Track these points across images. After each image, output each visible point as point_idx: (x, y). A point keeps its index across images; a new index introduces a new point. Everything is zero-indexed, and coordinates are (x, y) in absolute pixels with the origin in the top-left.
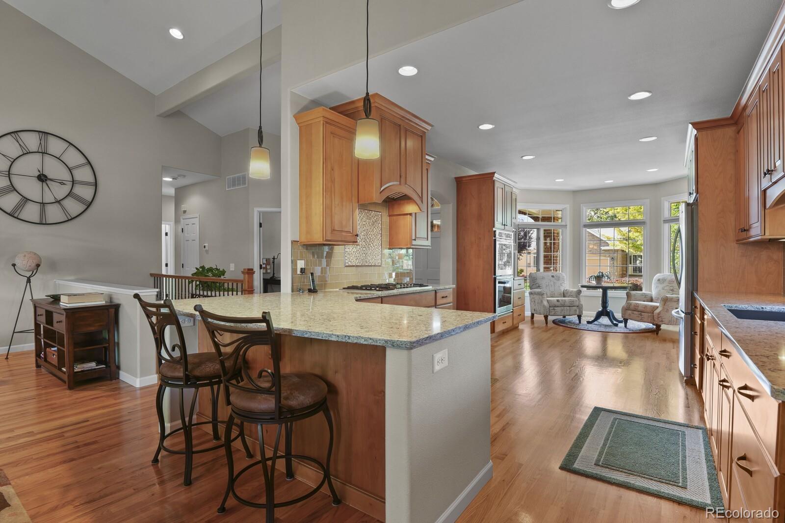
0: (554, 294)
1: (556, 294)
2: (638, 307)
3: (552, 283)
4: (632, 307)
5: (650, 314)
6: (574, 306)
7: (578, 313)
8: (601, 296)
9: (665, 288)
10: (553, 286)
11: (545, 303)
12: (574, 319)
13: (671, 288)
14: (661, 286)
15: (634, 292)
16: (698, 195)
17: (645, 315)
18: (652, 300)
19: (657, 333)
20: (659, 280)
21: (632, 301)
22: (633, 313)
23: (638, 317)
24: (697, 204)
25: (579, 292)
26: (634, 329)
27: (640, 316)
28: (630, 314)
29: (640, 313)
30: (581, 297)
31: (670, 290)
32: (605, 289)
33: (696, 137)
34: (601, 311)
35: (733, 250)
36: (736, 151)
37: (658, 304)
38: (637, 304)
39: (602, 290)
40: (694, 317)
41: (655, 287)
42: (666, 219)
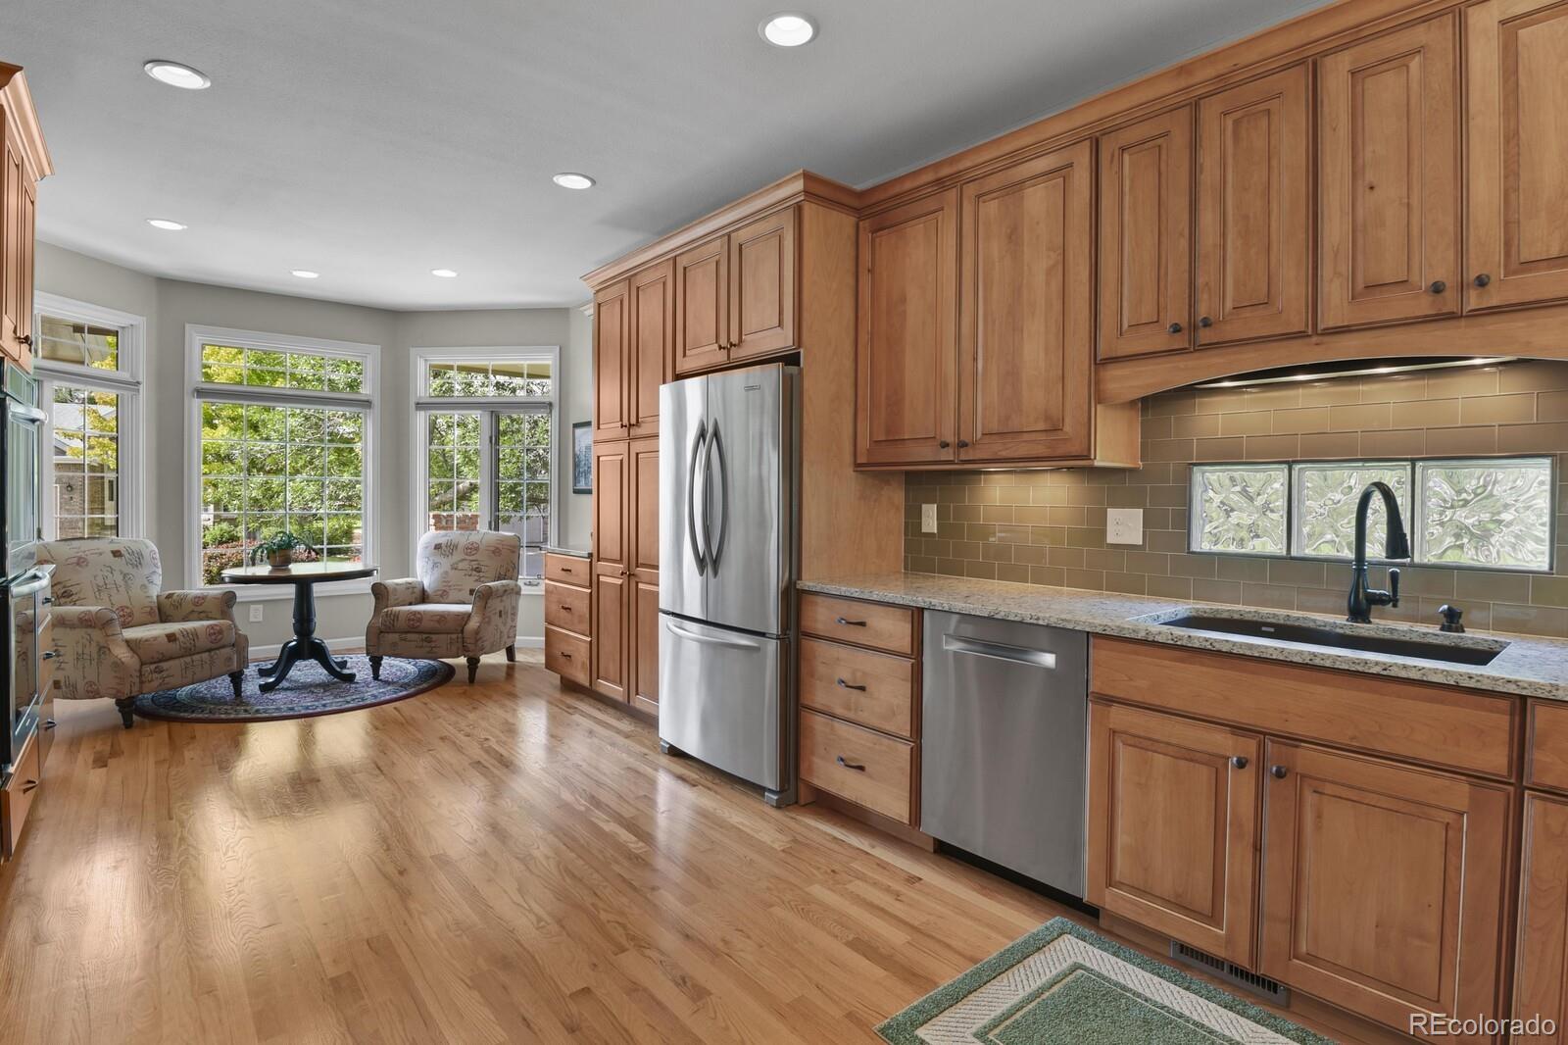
0: (131, 615)
1: (137, 614)
2: (420, 620)
3: (119, 578)
4: (401, 624)
5: (454, 636)
6: (223, 647)
7: (235, 667)
8: (293, 596)
9: (460, 566)
10: (122, 589)
11: (122, 653)
12: (222, 686)
13: (474, 565)
14: (447, 563)
15: (391, 582)
16: (802, 351)
17: (442, 640)
18: (424, 597)
19: (472, 679)
20: (438, 547)
21: (395, 608)
22: (405, 640)
23: (421, 647)
24: (801, 372)
25: (229, 599)
26: (406, 681)
27: (425, 644)
28: (394, 644)
29: (425, 636)
30: (236, 610)
31: (472, 570)
32: (304, 584)
33: (798, 209)
34: (294, 643)
35: (848, 484)
36: (860, 269)
37: (468, 608)
38: (415, 613)
39: (294, 585)
40: (807, 643)
41: (431, 564)
42: (421, 401)
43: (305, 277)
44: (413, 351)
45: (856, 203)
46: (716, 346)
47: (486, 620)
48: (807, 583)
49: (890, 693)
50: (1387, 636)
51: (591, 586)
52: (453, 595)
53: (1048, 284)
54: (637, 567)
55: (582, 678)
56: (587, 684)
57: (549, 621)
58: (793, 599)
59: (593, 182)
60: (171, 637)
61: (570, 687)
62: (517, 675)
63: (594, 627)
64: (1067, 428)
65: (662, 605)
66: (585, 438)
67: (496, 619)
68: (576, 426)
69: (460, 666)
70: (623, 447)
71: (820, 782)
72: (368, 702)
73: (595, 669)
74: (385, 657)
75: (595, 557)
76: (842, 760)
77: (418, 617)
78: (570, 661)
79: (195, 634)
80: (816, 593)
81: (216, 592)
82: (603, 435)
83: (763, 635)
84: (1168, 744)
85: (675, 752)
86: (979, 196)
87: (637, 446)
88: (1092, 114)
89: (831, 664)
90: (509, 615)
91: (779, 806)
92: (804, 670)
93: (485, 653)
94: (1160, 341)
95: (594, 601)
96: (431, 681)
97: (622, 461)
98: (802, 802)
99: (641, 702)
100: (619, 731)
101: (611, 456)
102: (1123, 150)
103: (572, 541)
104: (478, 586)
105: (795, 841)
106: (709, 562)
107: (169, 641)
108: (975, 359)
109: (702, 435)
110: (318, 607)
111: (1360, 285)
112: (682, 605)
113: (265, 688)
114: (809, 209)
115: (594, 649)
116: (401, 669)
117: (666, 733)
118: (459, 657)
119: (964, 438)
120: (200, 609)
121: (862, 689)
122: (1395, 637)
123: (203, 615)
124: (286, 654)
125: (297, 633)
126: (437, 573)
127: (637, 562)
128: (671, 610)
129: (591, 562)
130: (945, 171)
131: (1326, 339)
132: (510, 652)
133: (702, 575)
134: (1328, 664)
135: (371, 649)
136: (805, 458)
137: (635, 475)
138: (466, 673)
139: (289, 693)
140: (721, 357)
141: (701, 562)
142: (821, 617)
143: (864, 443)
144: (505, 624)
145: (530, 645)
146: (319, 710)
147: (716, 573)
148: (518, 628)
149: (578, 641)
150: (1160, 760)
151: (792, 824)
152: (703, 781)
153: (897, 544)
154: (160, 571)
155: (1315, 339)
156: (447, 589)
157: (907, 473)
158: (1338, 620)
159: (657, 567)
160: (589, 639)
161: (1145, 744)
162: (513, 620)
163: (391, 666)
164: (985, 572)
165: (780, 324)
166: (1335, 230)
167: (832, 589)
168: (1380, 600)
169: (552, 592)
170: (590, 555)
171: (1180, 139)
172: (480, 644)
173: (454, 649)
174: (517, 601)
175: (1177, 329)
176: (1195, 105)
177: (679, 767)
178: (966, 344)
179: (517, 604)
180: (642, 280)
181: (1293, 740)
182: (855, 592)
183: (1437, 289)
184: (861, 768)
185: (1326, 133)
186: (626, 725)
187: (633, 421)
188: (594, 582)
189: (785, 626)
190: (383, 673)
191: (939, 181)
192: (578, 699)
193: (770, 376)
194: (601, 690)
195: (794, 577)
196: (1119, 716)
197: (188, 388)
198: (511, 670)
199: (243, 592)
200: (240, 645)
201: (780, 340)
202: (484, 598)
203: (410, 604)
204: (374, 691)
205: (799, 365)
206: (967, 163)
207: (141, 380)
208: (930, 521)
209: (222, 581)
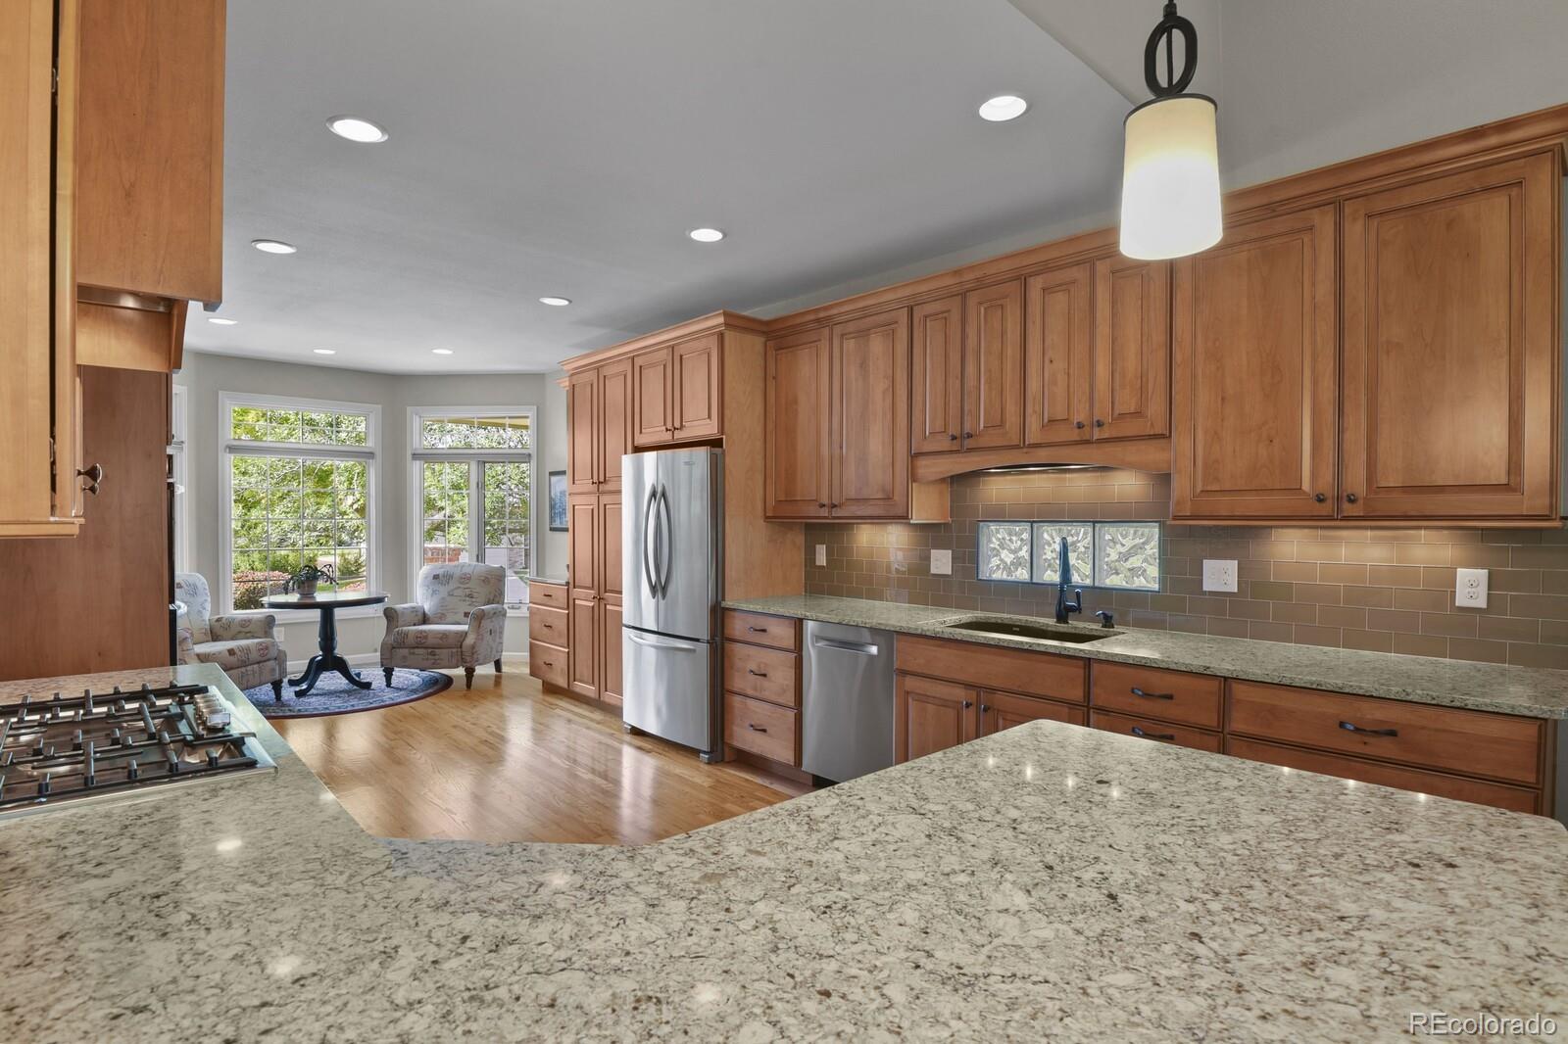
2: (426, 637)
4: (411, 640)
5: (454, 650)
6: (269, 660)
7: (277, 677)
8: (319, 619)
9: (456, 593)
13: (467, 592)
14: (444, 590)
15: (399, 607)
16: (724, 437)
17: (444, 653)
18: (425, 620)
19: (469, 685)
20: (436, 577)
21: (405, 628)
22: (413, 653)
23: (427, 659)
24: (723, 453)
25: (270, 621)
26: (414, 687)
27: (430, 657)
28: (404, 657)
29: (430, 650)
30: (275, 630)
31: (466, 596)
32: (327, 609)
33: (721, 336)
34: (320, 658)
35: (760, 531)
36: (768, 377)
37: (465, 628)
38: (421, 632)
39: (319, 610)
40: (727, 645)
41: (430, 591)
42: (416, 452)
43: (324, 353)
44: (409, 409)
45: (765, 329)
46: (664, 428)
47: (480, 637)
48: (728, 603)
49: (781, 677)
50: (1073, 631)
51: (568, 608)
52: (450, 618)
53: (884, 400)
54: (606, 592)
55: (562, 682)
56: (566, 686)
57: (532, 637)
58: (719, 614)
59: (570, 302)
60: (231, 652)
61: (550, 689)
62: (504, 682)
63: (571, 640)
64: (895, 498)
65: (626, 620)
66: (561, 484)
67: (487, 637)
68: (552, 474)
69: (459, 677)
70: (593, 499)
71: (738, 744)
72: (387, 703)
73: (571, 673)
74: (396, 669)
75: (572, 584)
76: (752, 726)
77: (424, 635)
78: (551, 668)
79: (247, 650)
80: (734, 610)
81: (259, 616)
82: (577, 488)
83: (697, 640)
84: (934, 697)
85: (636, 732)
86: (842, 335)
87: (605, 499)
88: (908, 291)
89: (745, 659)
90: (497, 633)
91: (709, 763)
92: (726, 664)
93: (480, 664)
94: (945, 444)
95: (571, 621)
96: (435, 688)
97: (593, 510)
98: (727, 759)
99: (609, 697)
100: (592, 720)
101: (584, 505)
102: (926, 317)
103: (548, 572)
104: (472, 610)
105: (718, 781)
106: (659, 589)
107: (230, 654)
108: (841, 448)
109: (654, 494)
110: (339, 628)
111: (1046, 420)
112: (641, 623)
113: (299, 694)
114: (729, 336)
115: (571, 658)
116: (407, 679)
117: (630, 717)
118: (458, 667)
119: (835, 502)
120: (247, 629)
121: (765, 675)
122: (1077, 632)
123: (248, 635)
124: (314, 666)
125: (322, 649)
126: (436, 599)
127: (605, 588)
128: (632, 624)
129: (568, 590)
130: (822, 315)
131: (1030, 450)
132: (498, 665)
133: (654, 598)
134: (1005, 644)
135: (385, 662)
136: (727, 514)
137: (604, 522)
138: (464, 681)
139: (319, 698)
140: (667, 437)
141: (654, 589)
142: (738, 627)
143: (771, 502)
144: (494, 641)
145: (516, 659)
146: (349, 709)
147: (664, 597)
148: (504, 645)
149: (558, 652)
150: (931, 708)
151: (719, 773)
152: (656, 749)
153: (798, 574)
154: (209, 599)
155: (1025, 450)
156: (444, 612)
157: (807, 524)
158: (1049, 622)
159: (620, 593)
160: (567, 650)
161: (923, 698)
162: (501, 638)
163: (401, 675)
164: (856, 594)
165: (709, 417)
166: (1033, 385)
167: (744, 606)
168: (1071, 609)
169: (535, 614)
170: (568, 584)
171: (955, 316)
172: (475, 656)
173: (454, 661)
174: (503, 621)
175: (954, 438)
176: (964, 295)
177: (638, 741)
178: (836, 436)
179: (503, 624)
180: (608, 371)
181: (993, 690)
182: (759, 608)
183: (1080, 426)
184: (764, 731)
185: (1029, 325)
186: (598, 716)
187: (602, 480)
188: (570, 604)
189: (713, 635)
190: (394, 682)
191: (818, 320)
192: (557, 698)
193: (702, 453)
194: (577, 690)
195: (720, 598)
196: (910, 683)
197: (222, 444)
198: (498, 681)
199: (281, 615)
200: (281, 659)
201: (709, 429)
202: (479, 618)
203: (415, 625)
204: (389, 696)
205: (722, 447)
206: (834, 311)
207: (183, 440)
208: (821, 559)
209: (262, 606)
